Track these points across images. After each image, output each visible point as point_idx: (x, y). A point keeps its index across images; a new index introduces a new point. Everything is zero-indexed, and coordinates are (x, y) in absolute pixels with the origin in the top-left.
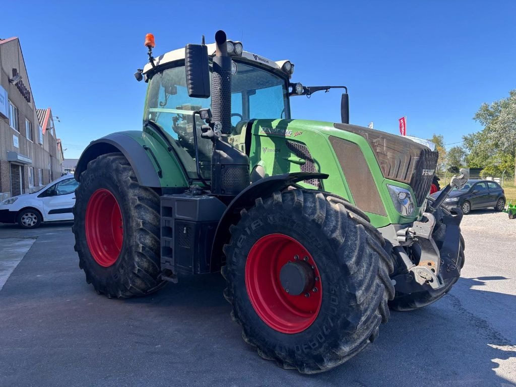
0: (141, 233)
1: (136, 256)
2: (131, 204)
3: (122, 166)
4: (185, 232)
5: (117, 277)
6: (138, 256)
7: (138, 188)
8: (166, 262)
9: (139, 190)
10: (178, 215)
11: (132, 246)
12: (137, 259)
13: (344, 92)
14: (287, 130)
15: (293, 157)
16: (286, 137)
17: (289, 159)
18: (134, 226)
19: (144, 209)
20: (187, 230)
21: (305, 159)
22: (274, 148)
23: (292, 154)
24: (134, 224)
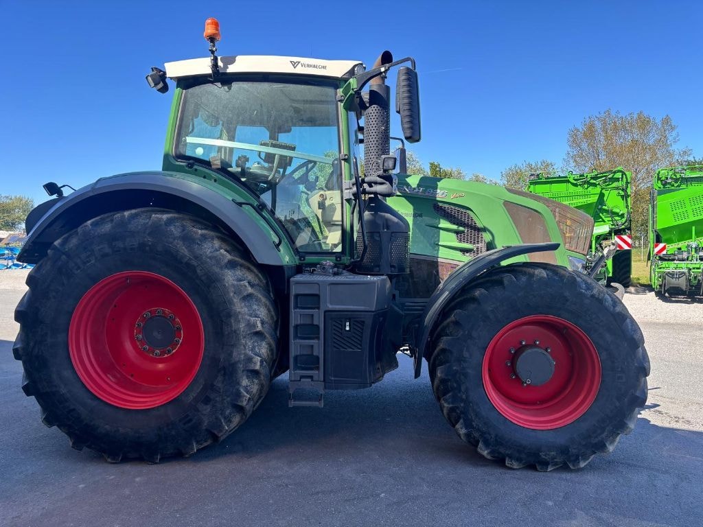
0: (255, 338)
1: (245, 377)
2: (232, 294)
3: (200, 231)
4: (348, 328)
5: (190, 420)
6: (248, 377)
7: (239, 267)
8: (302, 377)
9: (241, 271)
10: (331, 304)
11: (236, 363)
12: (245, 382)
13: (400, 146)
14: (438, 191)
15: (444, 224)
16: (438, 199)
17: (440, 226)
18: (242, 329)
19: (256, 301)
20: (350, 325)
21: (464, 227)
22: (412, 212)
23: (442, 221)
24: (242, 326)
